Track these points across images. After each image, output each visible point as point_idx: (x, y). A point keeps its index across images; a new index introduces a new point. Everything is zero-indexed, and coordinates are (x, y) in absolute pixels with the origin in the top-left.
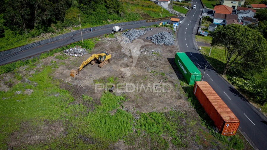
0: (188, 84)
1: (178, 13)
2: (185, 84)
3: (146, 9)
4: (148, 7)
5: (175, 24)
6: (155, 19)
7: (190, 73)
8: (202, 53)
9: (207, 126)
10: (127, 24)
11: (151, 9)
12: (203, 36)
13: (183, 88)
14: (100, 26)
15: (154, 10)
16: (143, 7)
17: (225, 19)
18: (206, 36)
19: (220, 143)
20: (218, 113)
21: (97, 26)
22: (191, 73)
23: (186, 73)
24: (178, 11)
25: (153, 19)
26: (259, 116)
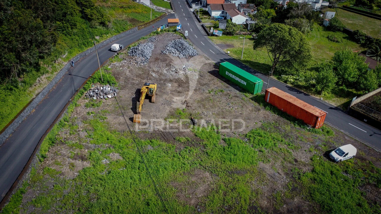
0: (253, 94)
1: (164, 9)
2: (250, 96)
3: (127, 11)
4: (129, 7)
5: (178, 26)
6: (146, 24)
7: (253, 83)
8: (233, 58)
9: (300, 126)
10: (119, 37)
11: (133, 10)
12: (216, 36)
13: (252, 99)
14: (90, 47)
15: (137, 11)
16: (122, 9)
17: (224, 9)
18: (221, 35)
19: (318, 135)
20: (307, 112)
21: (87, 49)
22: (255, 82)
23: (245, 83)
24: (163, 7)
25: (144, 24)
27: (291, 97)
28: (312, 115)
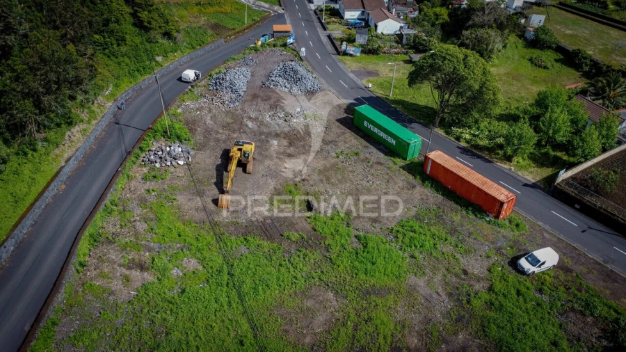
0: (405, 159)
1: (267, 6)
2: (400, 162)
3: (207, 10)
4: (209, 4)
5: (290, 38)
6: (238, 32)
7: (406, 142)
8: (377, 95)
9: (476, 215)
10: (193, 57)
11: (217, 8)
12: (351, 55)
13: (403, 168)
14: (148, 76)
15: (223, 10)
16: (199, 7)
17: (364, 8)
18: (358, 54)
19: (502, 231)
20: (486, 194)
21: (143, 78)
22: (409, 141)
23: (394, 142)
24: (266, 2)
25: (235, 34)
26: (516, 179)
27: (463, 169)
28: (494, 199)
